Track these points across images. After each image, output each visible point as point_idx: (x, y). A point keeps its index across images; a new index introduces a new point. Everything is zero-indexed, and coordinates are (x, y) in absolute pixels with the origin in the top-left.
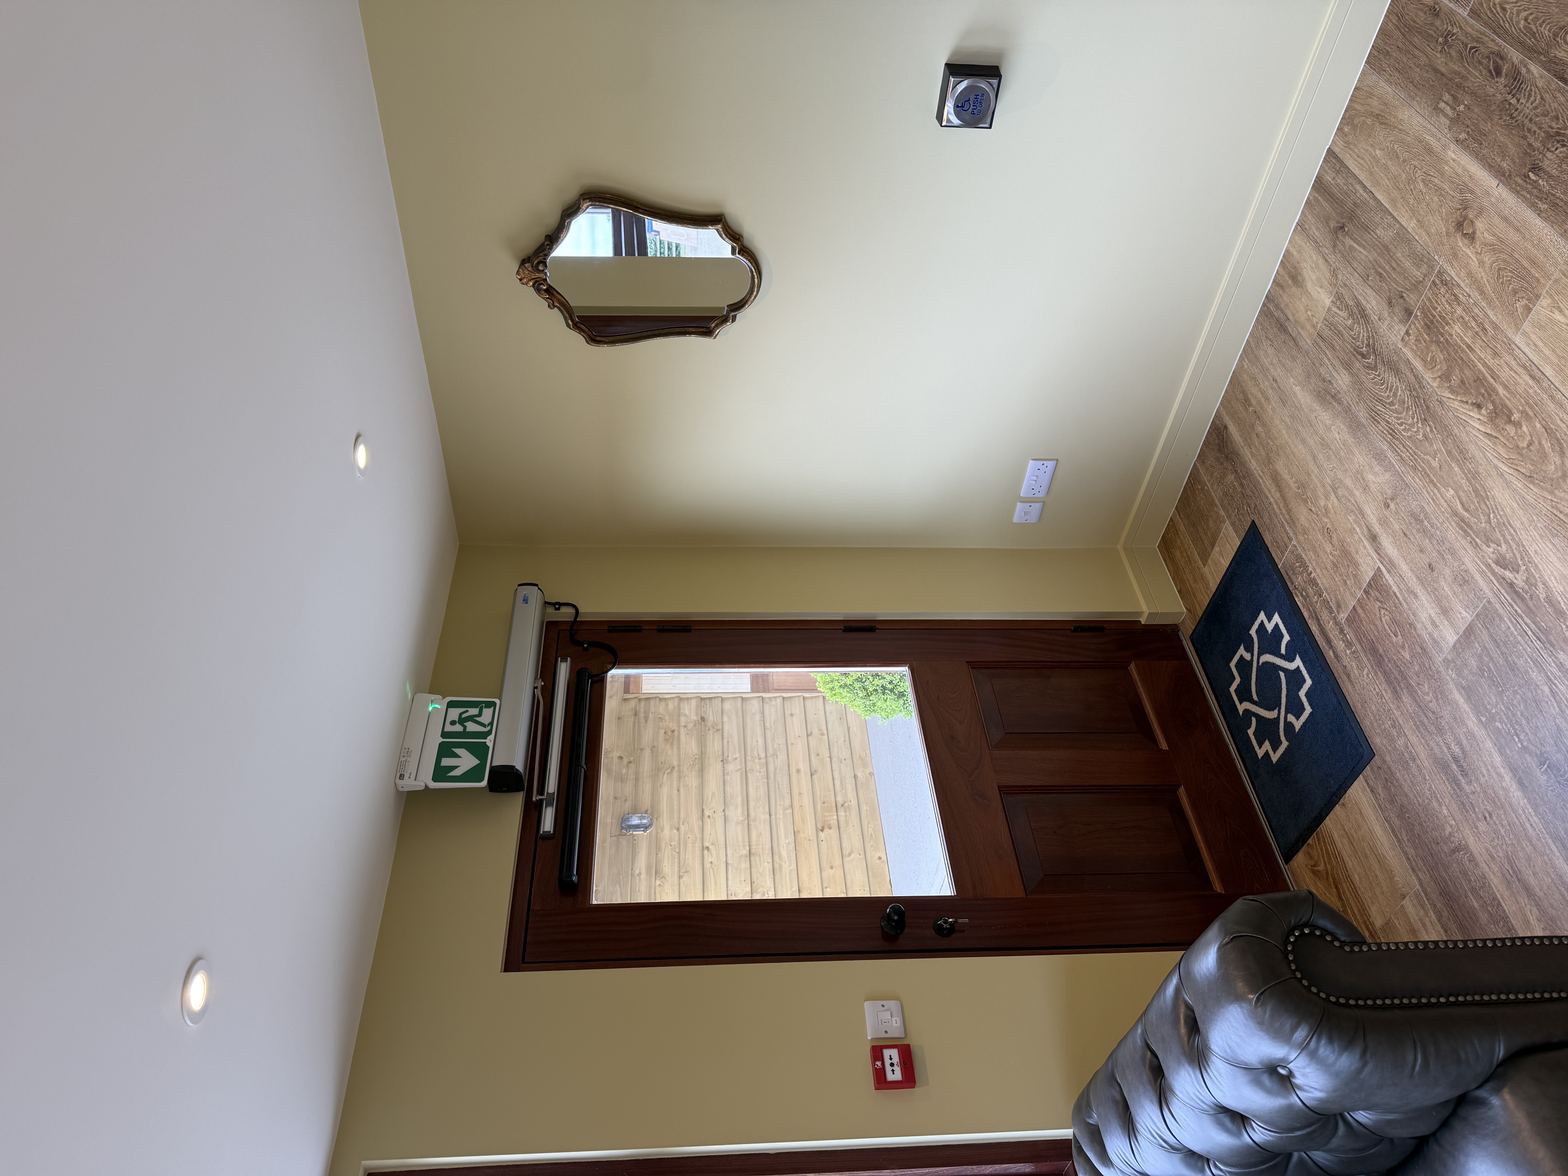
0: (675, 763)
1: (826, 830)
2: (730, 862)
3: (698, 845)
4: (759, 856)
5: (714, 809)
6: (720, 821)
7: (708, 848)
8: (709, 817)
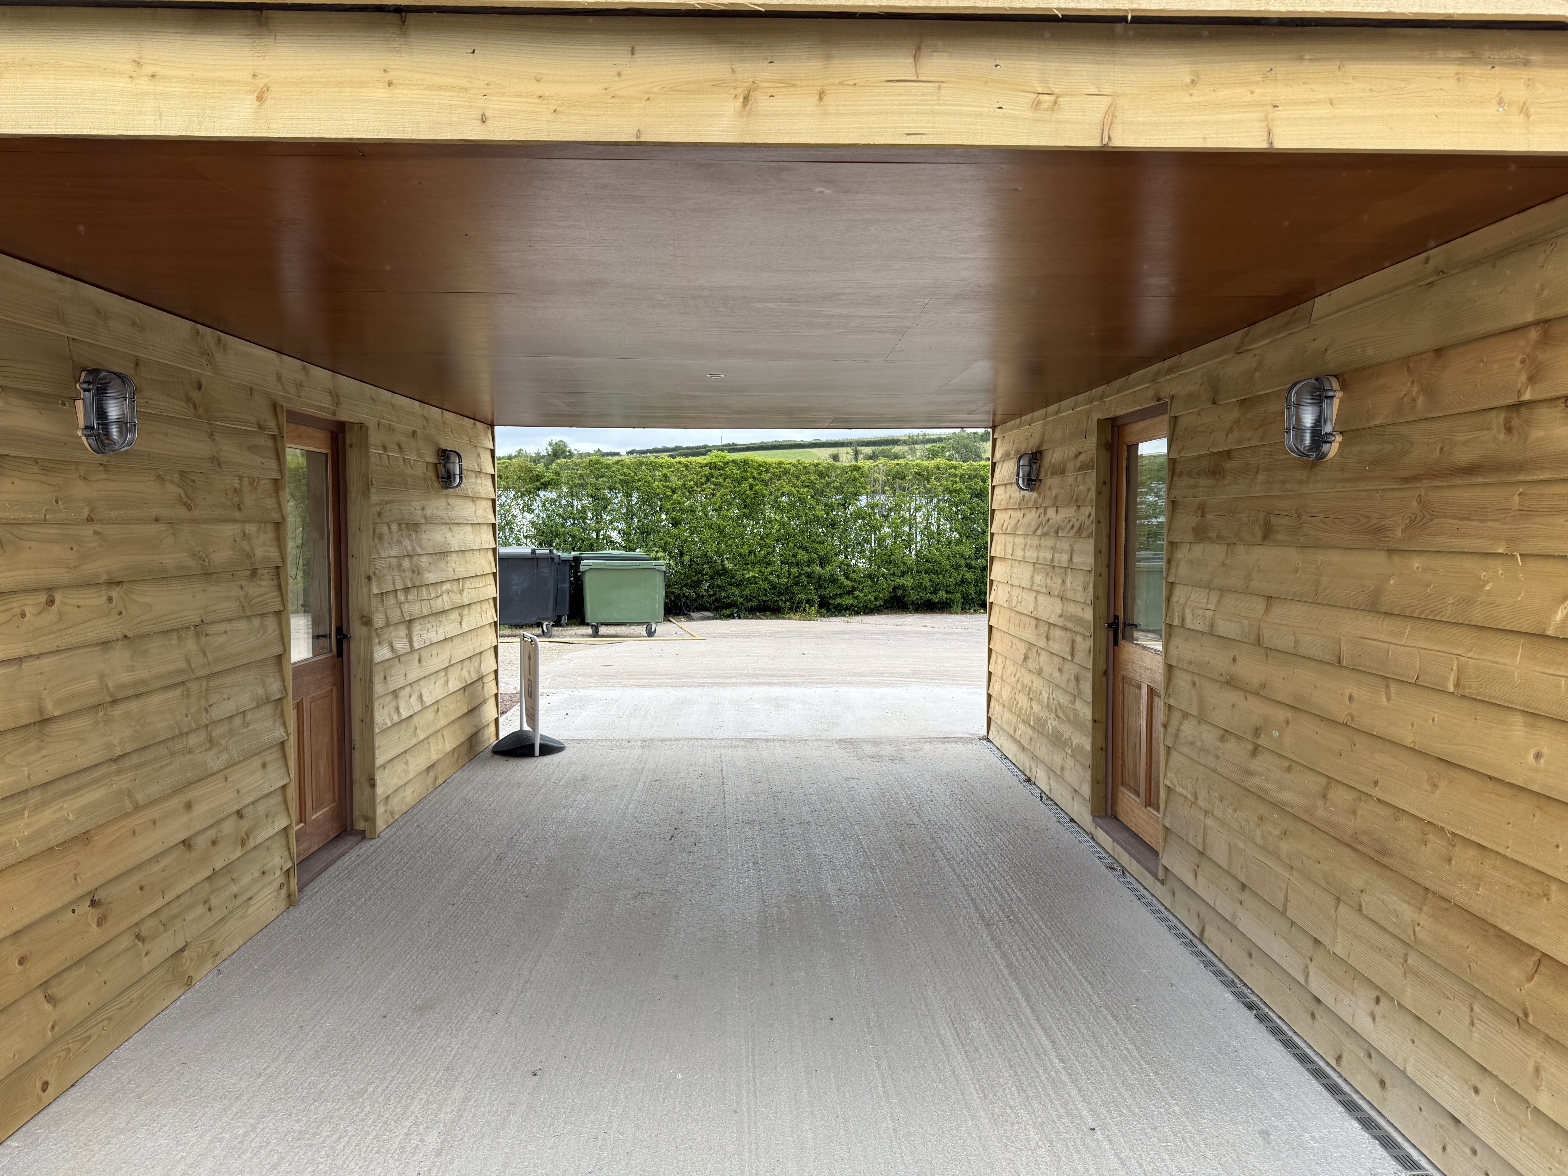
0: (196, 513)
1: (94, 913)
2: (27, 666)
3: (60, 575)
4: (40, 749)
5: (124, 613)
6: (104, 629)
7: (51, 602)
8: (110, 600)
